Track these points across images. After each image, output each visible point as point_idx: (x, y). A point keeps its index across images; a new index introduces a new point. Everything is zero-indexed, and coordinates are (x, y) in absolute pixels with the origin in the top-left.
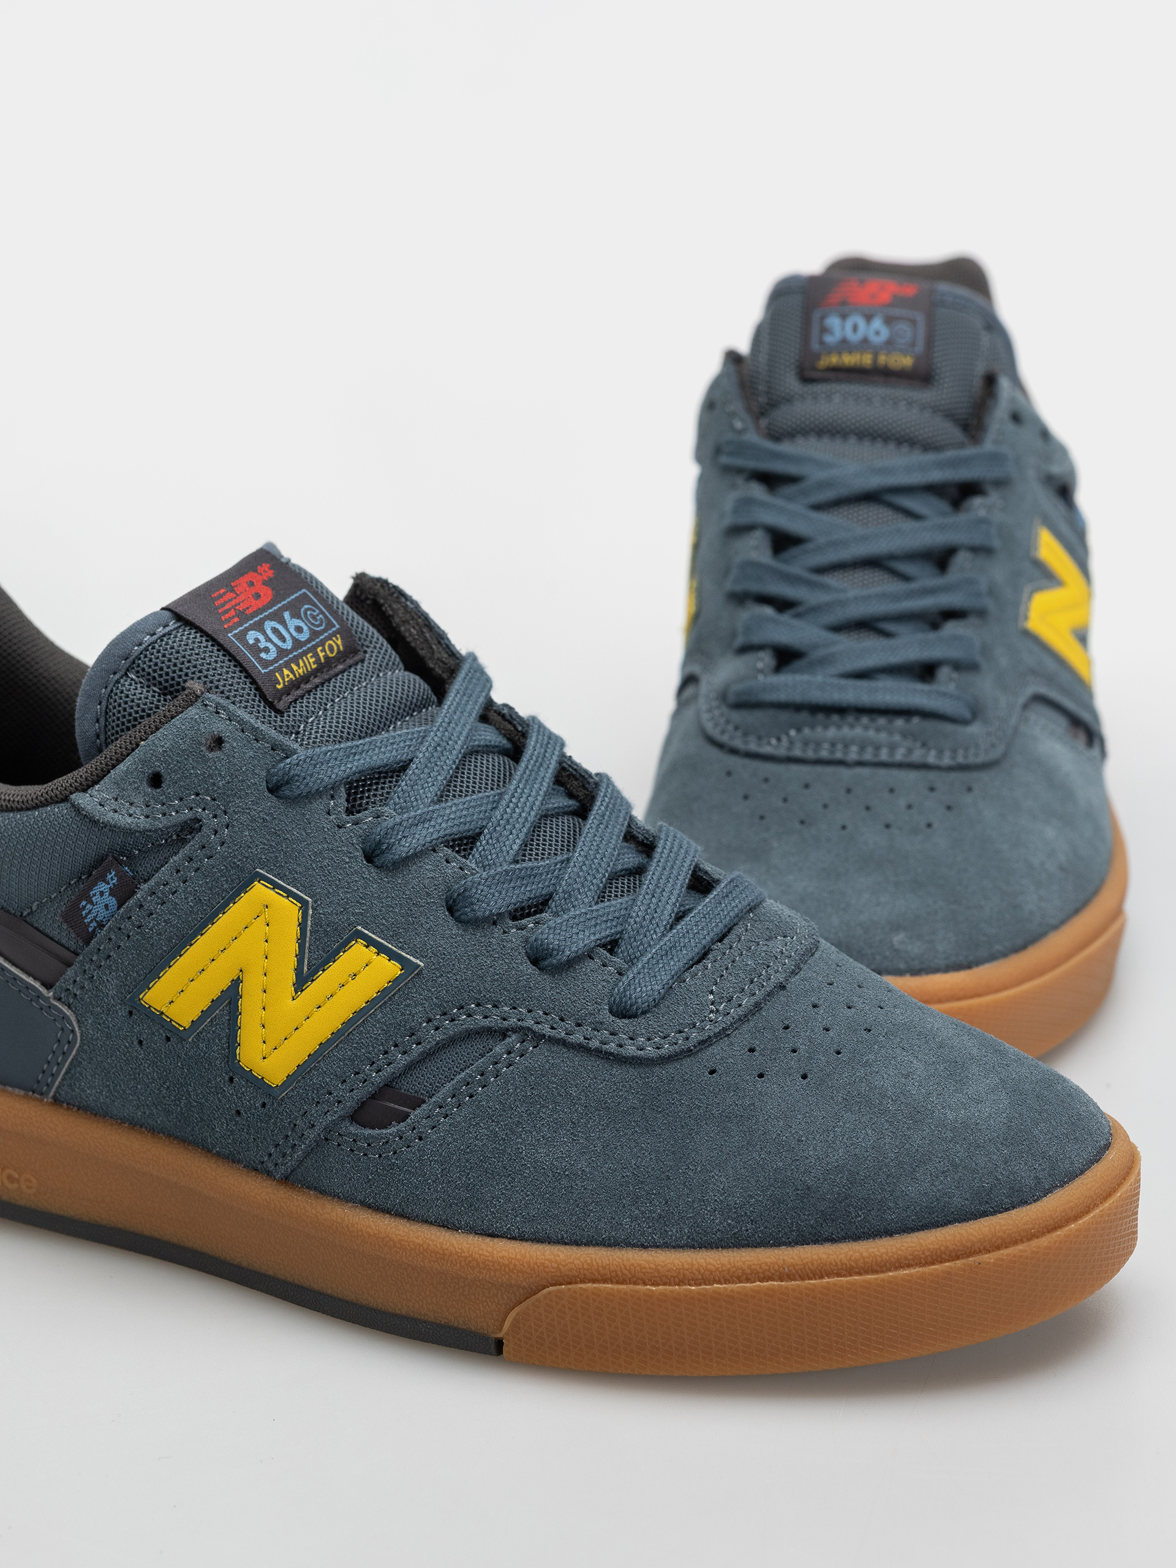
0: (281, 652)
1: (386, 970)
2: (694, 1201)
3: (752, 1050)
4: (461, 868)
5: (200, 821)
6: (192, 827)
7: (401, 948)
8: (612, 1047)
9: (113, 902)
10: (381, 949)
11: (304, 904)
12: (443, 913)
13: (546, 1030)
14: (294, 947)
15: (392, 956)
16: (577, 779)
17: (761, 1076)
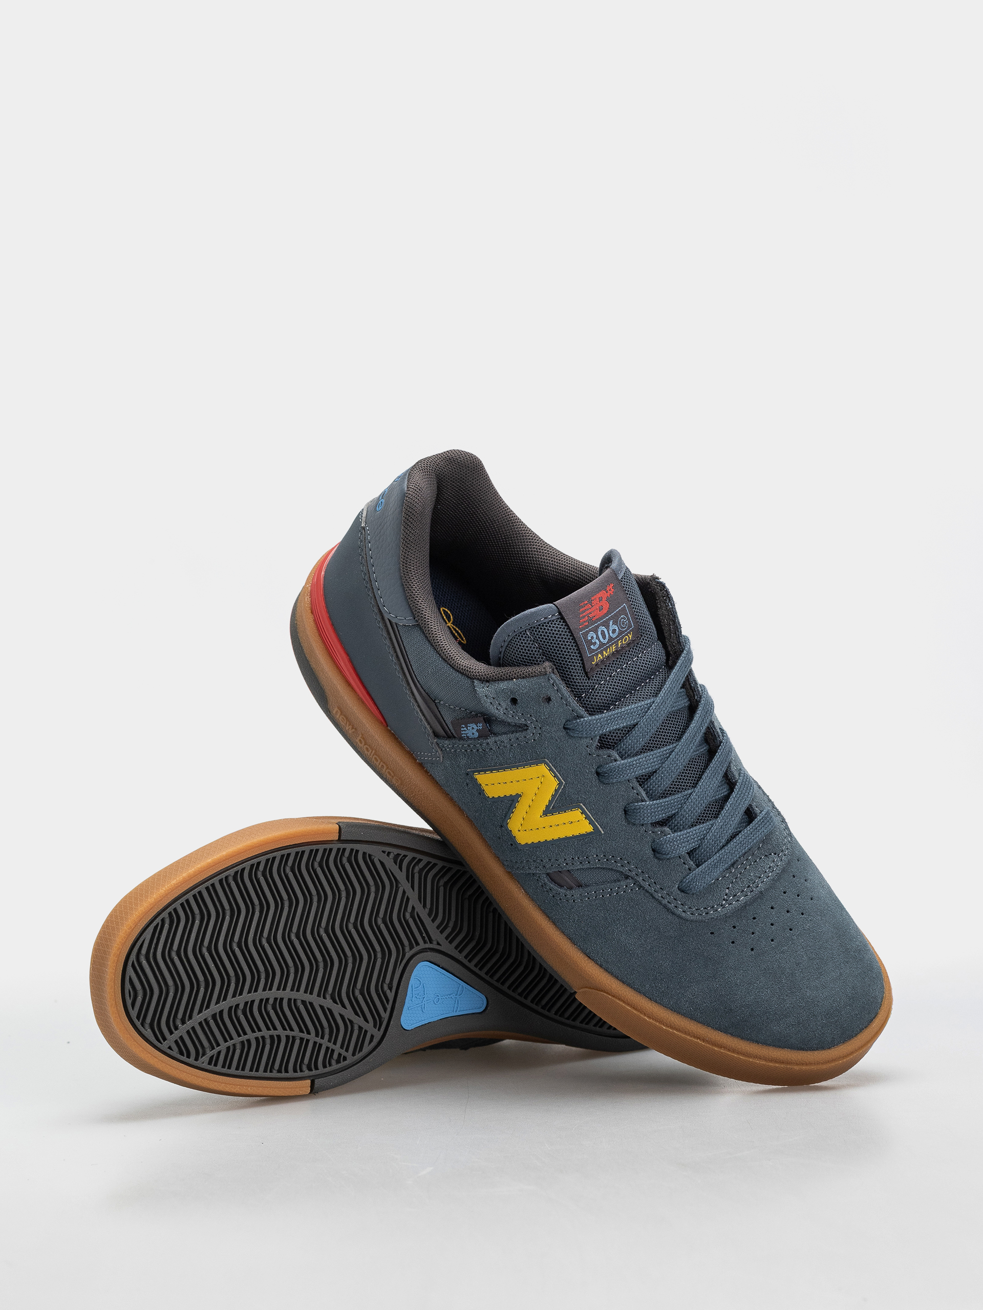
0: (602, 645)
1: (585, 827)
2: (680, 993)
3: (734, 927)
4: (637, 794)
5: (528, 726)
6: (524, 728)
7: (597, 821)
8: (672, 906)
9: (477, 734)
10: (587, 817)
11: (560, 784)
12: (621, 813)
13: (647, 887)
14: (549, 797)
15: (591, 823)
16: (712, 735)
17: (733, 942)
